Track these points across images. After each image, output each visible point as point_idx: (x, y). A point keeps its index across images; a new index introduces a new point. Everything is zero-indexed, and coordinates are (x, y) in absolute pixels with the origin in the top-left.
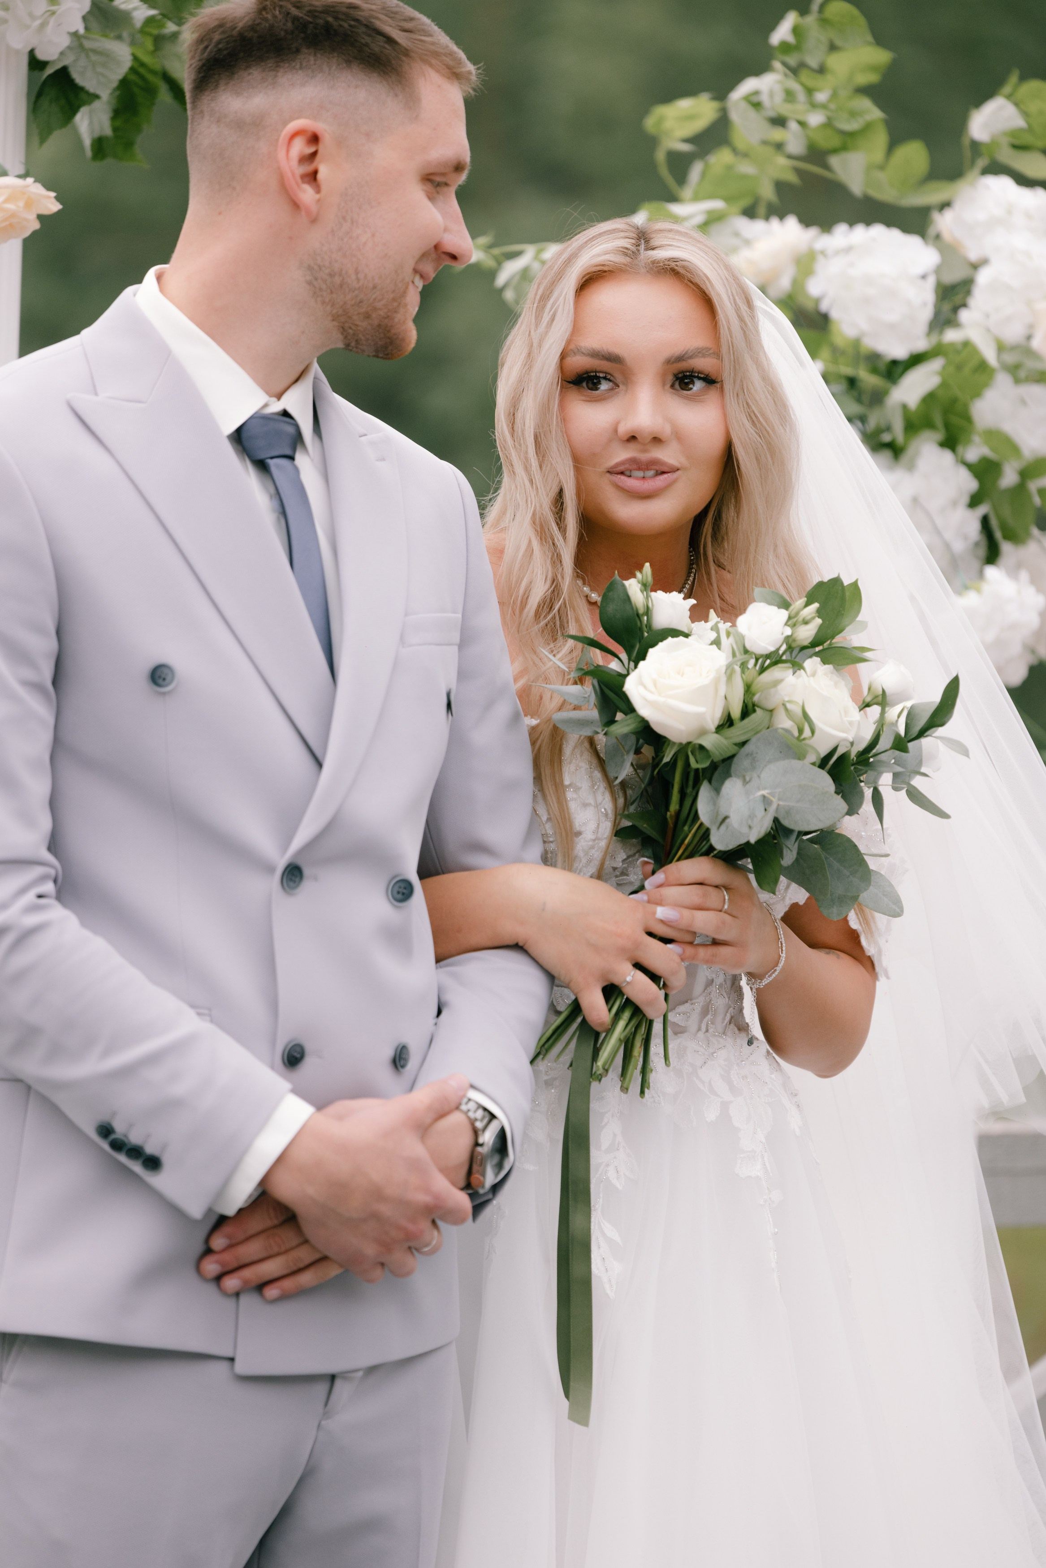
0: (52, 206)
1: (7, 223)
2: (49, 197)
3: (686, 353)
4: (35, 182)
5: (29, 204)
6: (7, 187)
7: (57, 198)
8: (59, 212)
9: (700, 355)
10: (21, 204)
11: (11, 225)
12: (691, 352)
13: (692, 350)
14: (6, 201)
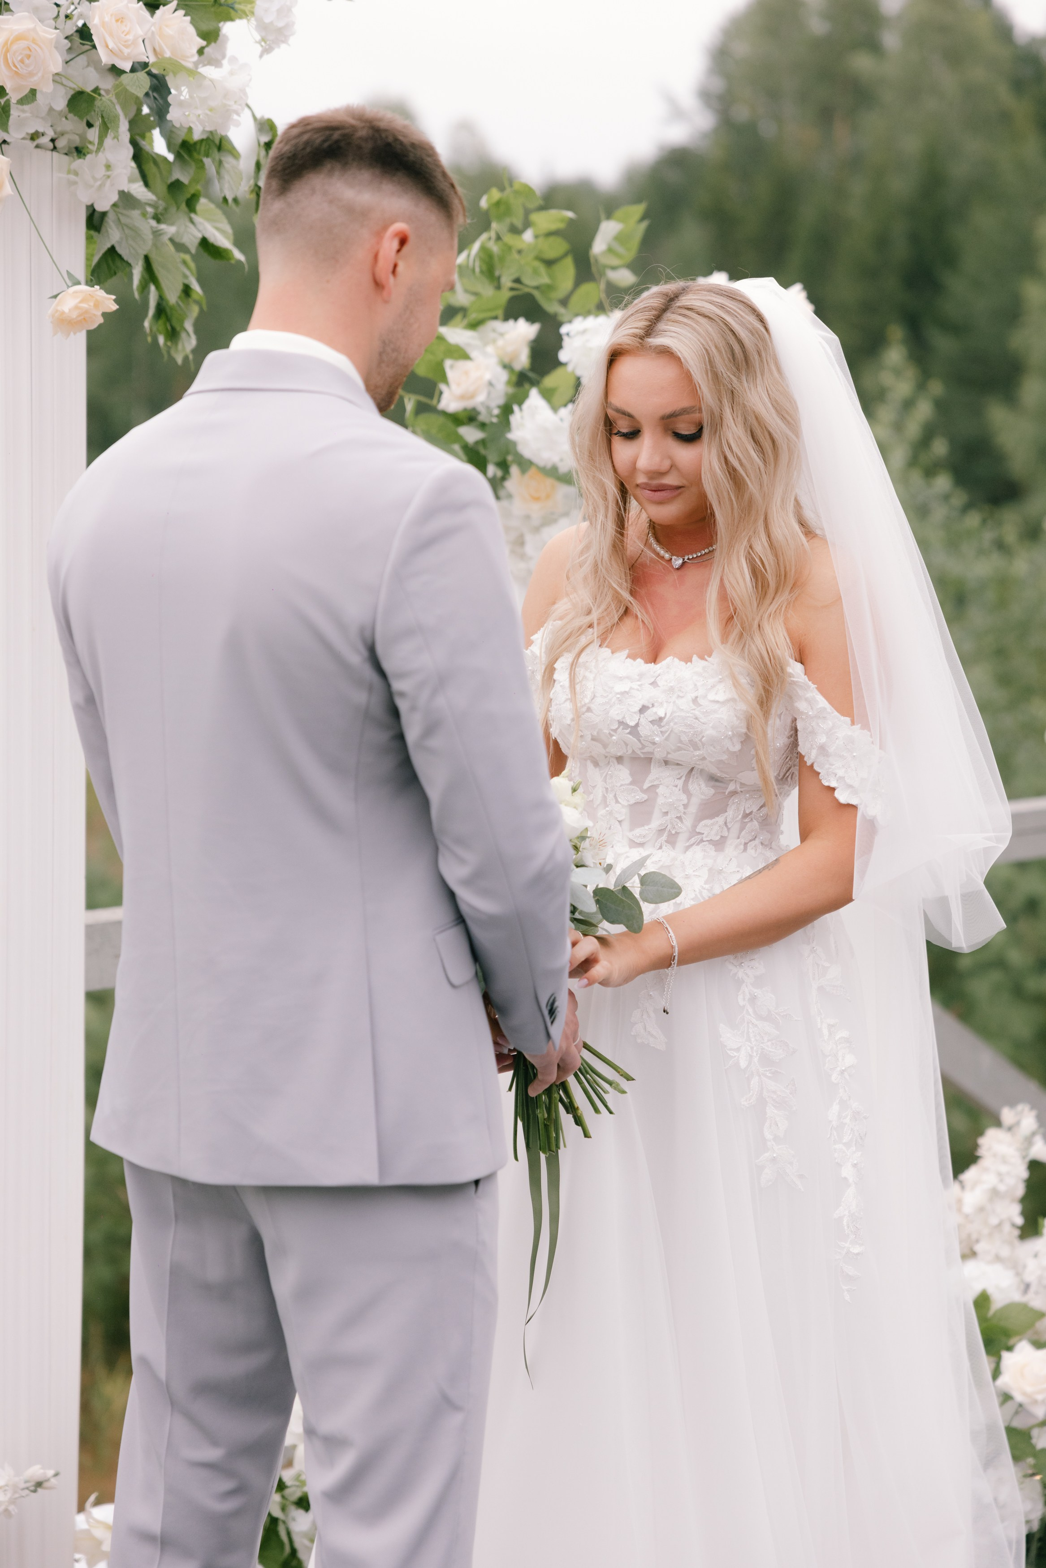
0: (114, 307)
1: (83, 317)
2: (111, 299)
3: (675, 412)
4: (100, 289)
5: (97, 305)
6: (81, 292)
7: (115, 301)
8: (117, 310)
9: (685, 413)
10: (92, 304)
11: (84, 319)
12: (678, 412)
13: (679, 410)
14: (81, 302)
